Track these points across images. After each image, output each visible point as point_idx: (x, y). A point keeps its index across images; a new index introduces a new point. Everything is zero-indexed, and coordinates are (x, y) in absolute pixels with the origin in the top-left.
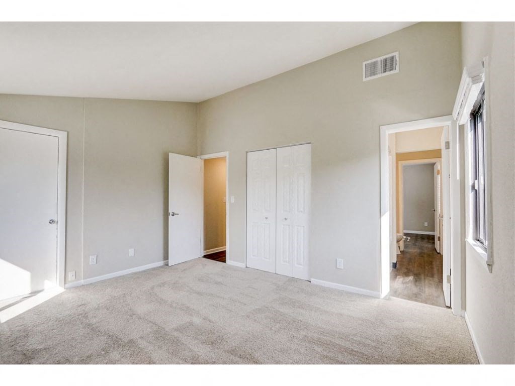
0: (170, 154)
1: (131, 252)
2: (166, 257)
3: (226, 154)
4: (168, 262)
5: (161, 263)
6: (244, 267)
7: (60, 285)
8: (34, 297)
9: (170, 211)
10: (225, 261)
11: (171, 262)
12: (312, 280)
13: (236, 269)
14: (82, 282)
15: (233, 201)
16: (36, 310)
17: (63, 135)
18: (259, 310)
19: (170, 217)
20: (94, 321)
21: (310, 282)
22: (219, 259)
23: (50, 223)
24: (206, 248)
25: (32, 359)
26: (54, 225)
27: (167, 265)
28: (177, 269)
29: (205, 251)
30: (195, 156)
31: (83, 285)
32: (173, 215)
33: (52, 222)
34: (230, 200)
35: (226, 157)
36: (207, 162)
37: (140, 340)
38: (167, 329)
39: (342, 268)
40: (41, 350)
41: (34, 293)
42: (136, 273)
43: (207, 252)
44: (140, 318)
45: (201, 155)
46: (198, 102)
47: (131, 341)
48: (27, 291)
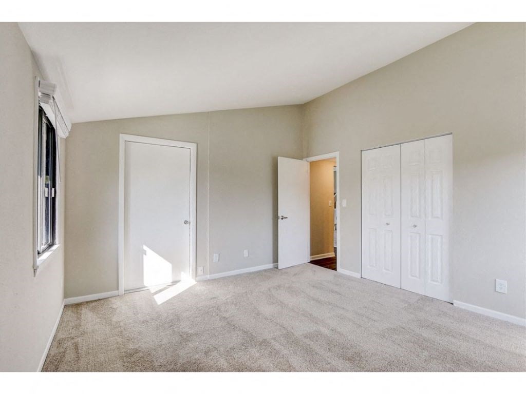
0: (279, 158)
1: (246, 253)
2: (276, 260)
3: (336, 154)
4: (278, 265)
5: (271, 266)
6: (359, 277)
7: (193, 278)
8: (174, 286)
9: (280, 215)
10: (335, 269)
11: (281, 265)
12: (455, 302)
13: (349, 279)
14: (208, 277)
15: (344, 205)
16: (179, 297)
17: (193, 147)
18: (394, 330)
19: (280, 221)
20: (227, 315)
21: (452, 304)
22: (328, 266)
23: (185, 223)
24: (312, 254)
25: (187, 341)
26: (188, 225)
27: (277, 268)
28: (287, 273)
29: (312, 257)
30: (301, 158)
31: (209, 280)
32: (282, 219)
33: (186, 222)
34: (341, 204)
35: (335, 158)
36: (313, 165)
37: (273, 341)
38: (296, 334)
39: (506, 292)
40: (192, 335)
41: (175, 283)
42: (250, 273)
43: (313, 258)
44: (266, 319)
45: (307, 157)
46: (304, 103)
47: (264, 341)
48: (170, 281)
